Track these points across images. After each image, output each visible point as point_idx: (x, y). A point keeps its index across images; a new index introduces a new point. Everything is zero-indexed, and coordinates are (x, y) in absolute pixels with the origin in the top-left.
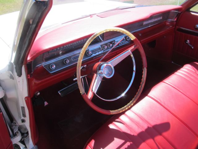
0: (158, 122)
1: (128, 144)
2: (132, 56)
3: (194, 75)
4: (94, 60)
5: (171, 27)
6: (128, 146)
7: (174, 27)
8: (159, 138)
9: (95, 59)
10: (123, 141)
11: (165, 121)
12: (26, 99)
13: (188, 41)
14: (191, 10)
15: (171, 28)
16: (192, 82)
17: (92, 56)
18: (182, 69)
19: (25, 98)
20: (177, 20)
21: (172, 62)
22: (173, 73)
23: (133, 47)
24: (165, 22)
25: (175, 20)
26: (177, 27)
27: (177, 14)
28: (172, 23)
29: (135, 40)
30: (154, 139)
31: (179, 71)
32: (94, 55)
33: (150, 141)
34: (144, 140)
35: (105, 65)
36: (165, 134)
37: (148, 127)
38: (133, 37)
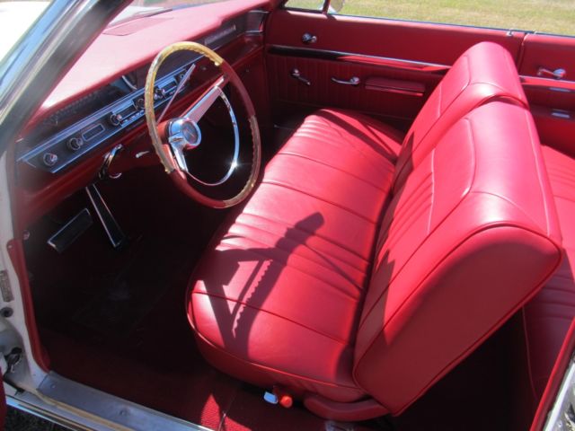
0: (301, 216)
1: (266, 264)
2: (224, 97)
3: (329, 131)
4: (129, 134)
5: (256, 46)
6: (268, 267)
7: (262, 47)
8: (312, 241)
9: (130, 131)
10: (256, 263)
11: (312, 211)
12: (10, 247)
13: (297, 71)
14: (287, 5)
15: (257, 48)
16: (330, 143)
17: (124, 126)
18: (303, 126)
19: (9, 244)
20: (264, 29)
21: (275, 126)
22: (292, 136)
23: (221, 80)
24: (241, 37)
25: (261, 31)
26: (268, 45)
27: (261, 18)
28: (255, 37)
29: (223, 64)
30: (305, 244)
31: (300, 130)
32: (127, 123)
33: (300, 249)
34: (291, 251)
35: (180, 122)
36: (320, 231)
37: (288, 229)
38: (218, 61)
